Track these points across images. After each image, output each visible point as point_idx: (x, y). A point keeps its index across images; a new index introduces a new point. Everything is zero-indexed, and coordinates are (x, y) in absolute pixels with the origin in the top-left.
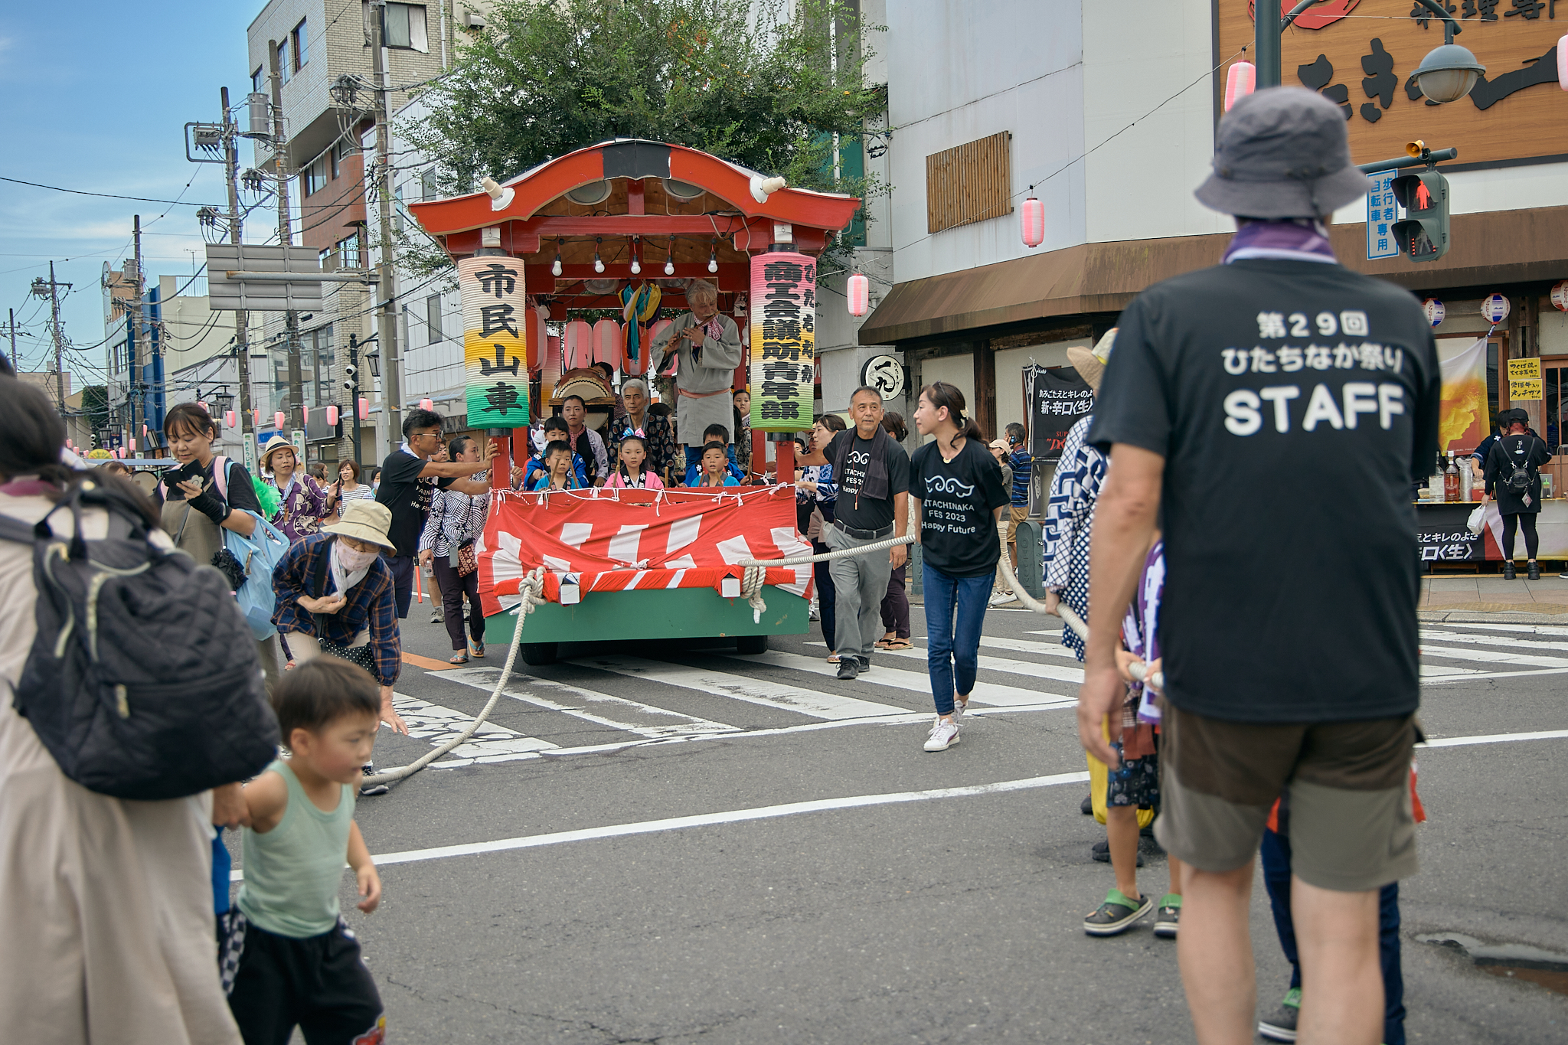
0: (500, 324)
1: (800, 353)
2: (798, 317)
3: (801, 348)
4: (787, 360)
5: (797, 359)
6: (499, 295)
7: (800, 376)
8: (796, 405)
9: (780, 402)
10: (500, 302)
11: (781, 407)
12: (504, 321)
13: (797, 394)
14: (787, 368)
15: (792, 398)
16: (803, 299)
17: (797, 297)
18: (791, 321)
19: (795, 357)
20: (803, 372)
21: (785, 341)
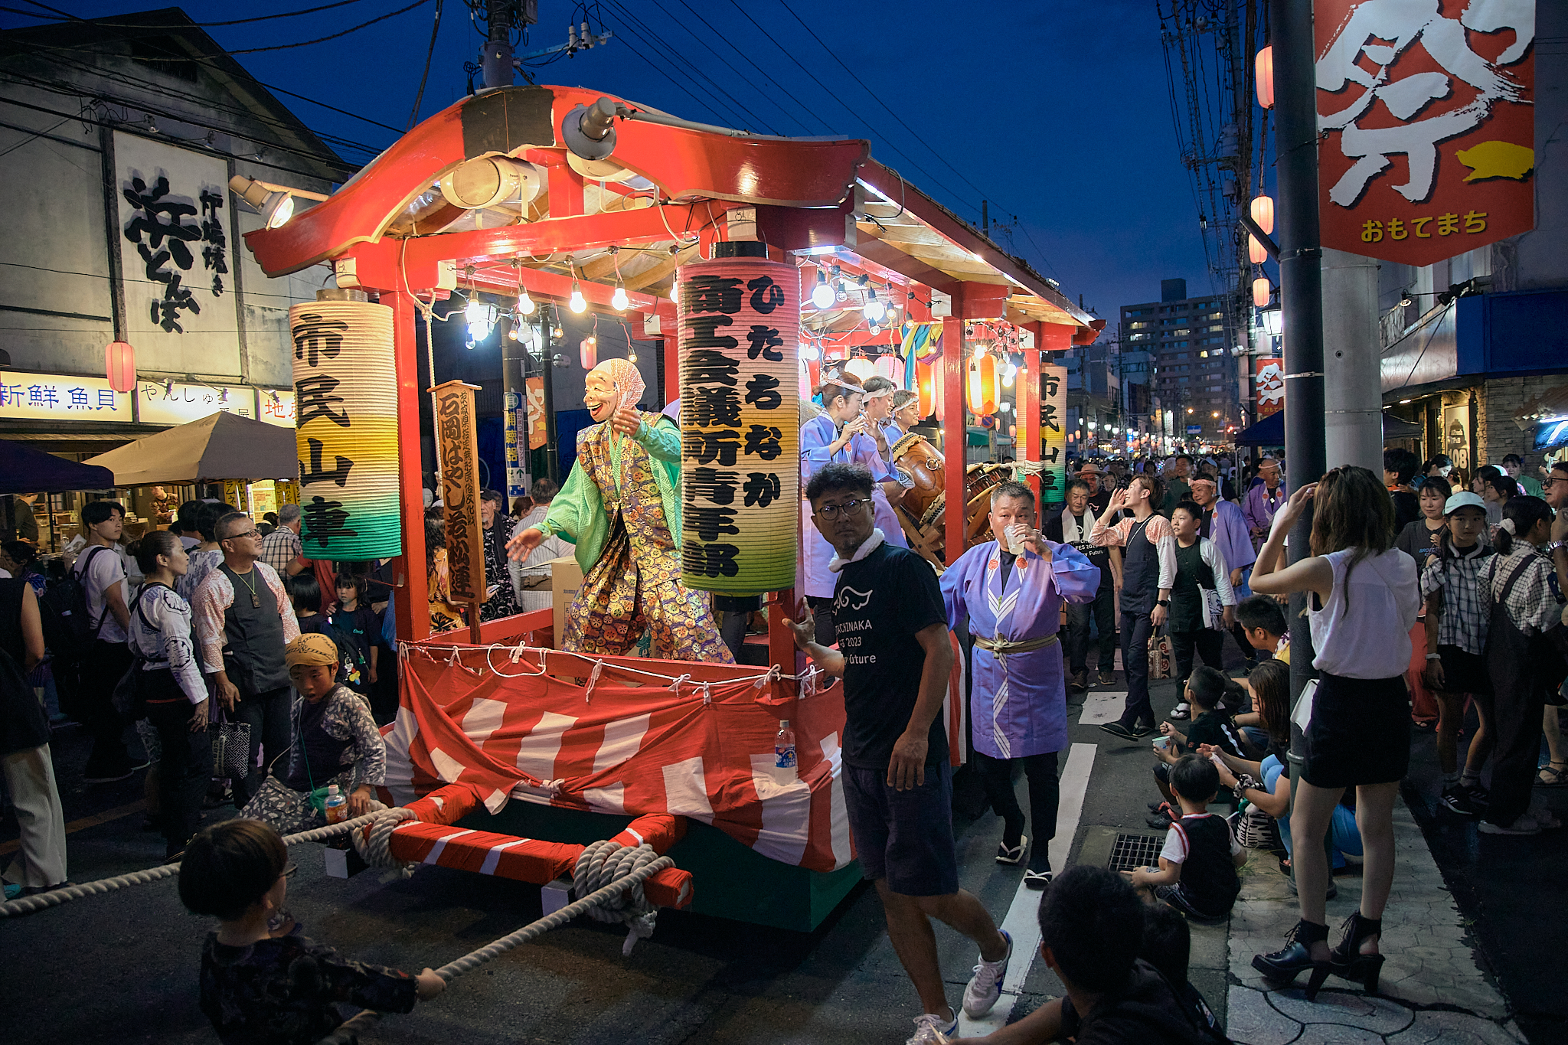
0: (315, 408)
1: (740, 452)
2: (734, 382)
3: (743, 441)
4: (714, 465)
5: (733, 462)
6: (313, 362)
7: (740, 494)
8: (733, 550)
9: (703, 543)
10: (315, 372)
11: (704, 554)
12: (321, 403)
13: (734, 531)
14: (713, 480)
15: (723, 538)
16: (745, 345)
17: (731, 343)
18: (720, 389)
19: (729, 459)
20: (746, 486)
21: (710, 429)
